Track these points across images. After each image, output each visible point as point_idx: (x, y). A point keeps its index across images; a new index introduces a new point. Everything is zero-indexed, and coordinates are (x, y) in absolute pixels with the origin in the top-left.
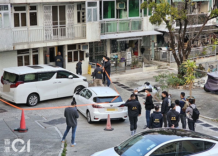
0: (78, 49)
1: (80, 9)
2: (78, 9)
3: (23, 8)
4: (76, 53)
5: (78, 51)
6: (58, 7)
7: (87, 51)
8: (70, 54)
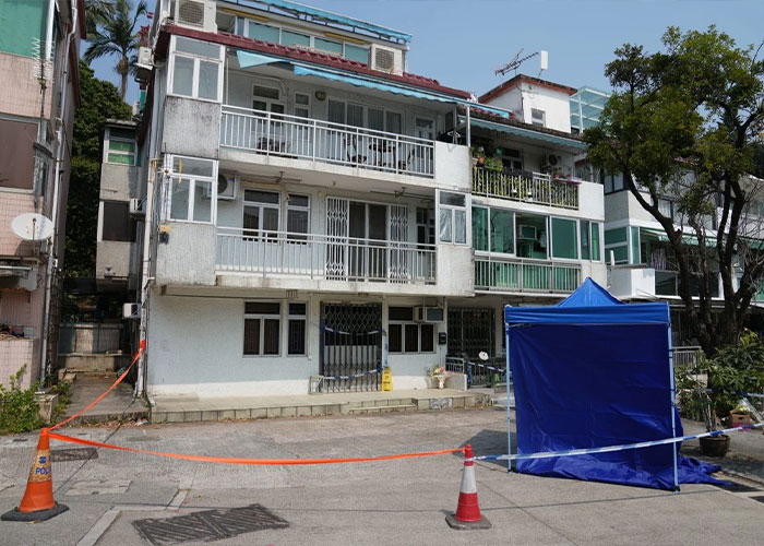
0: (417, 319)
1: (425, 222)
2: (418, 221)
3: (273, 197)
4: (411, 330)
5: (416, 327)
6: (367, 207)
7: (443, 327)
8: (394, 330)
